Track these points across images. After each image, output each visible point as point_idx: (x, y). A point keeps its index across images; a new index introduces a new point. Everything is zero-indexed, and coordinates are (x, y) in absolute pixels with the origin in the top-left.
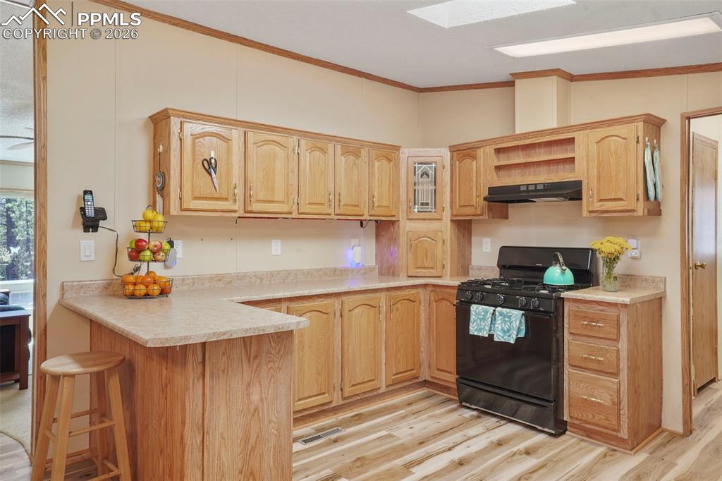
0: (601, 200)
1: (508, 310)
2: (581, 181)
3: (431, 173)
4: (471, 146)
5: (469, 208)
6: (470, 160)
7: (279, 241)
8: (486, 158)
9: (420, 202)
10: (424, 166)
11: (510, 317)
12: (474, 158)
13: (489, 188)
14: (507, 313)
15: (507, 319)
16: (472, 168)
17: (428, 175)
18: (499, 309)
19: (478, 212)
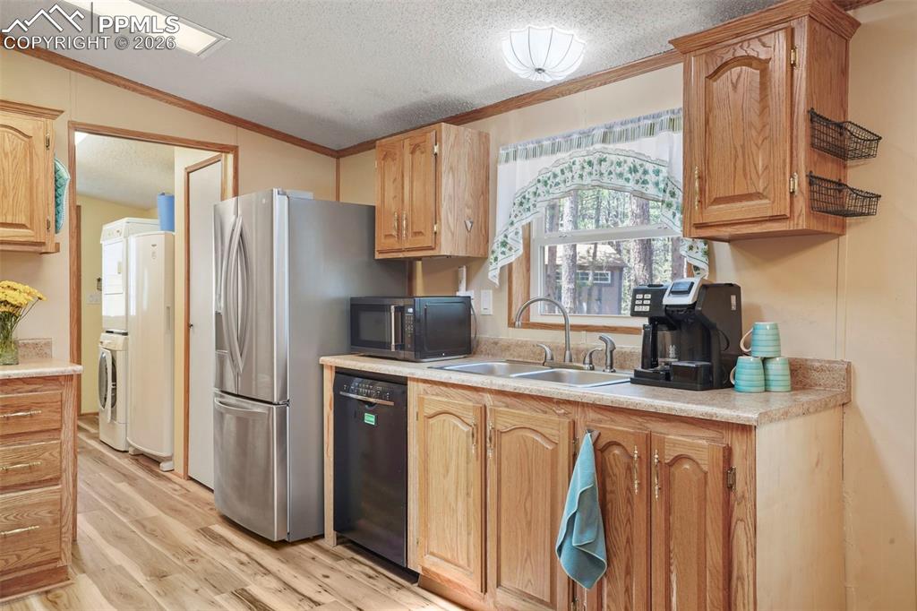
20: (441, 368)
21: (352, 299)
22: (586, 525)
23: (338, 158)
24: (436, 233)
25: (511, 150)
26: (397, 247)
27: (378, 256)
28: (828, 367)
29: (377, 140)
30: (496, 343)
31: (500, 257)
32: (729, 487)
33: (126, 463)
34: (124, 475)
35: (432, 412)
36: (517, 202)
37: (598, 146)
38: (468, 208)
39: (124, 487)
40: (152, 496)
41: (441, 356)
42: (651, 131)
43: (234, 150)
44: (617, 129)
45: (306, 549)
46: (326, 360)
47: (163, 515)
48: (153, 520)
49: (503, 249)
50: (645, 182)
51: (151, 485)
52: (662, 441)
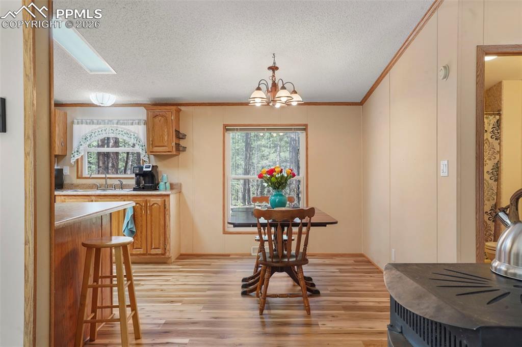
22: (131, 223)
25: (79, 121)
28: (177, 184)
32: (165, 208)
37: (115, 125)
38: (62, 138)
42: (132, 124)
44: (121, 122)
50: (131, 138)
52: (150, 201)
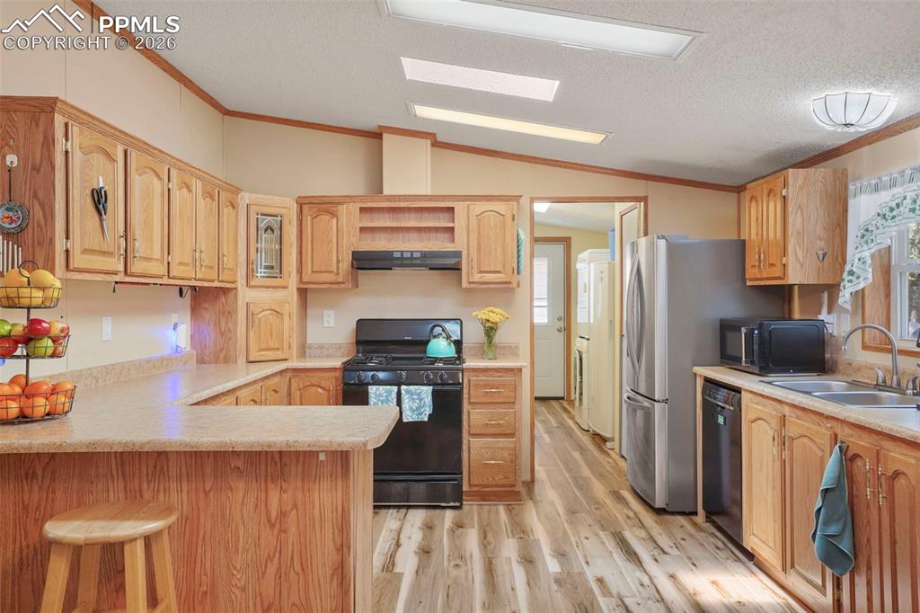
0: (481, 272)
1: (416, 387)
2: (461, 252)
3: (276, 227)
4: (328, 200)
5: (326, 274)
6: (328, 218)
7: (110, 318)
8: (349, 217)
9: (263, 264)
10: (269, 218)
11: (419, 394)
12: (334, 215)
13: (353, 252)
14: (416, 390)
15: (415, 397)
16: (331, 228)
17: (272, 230)
18: (403, 387)
19: (340, 280)
20: (770, 383)
21: (722, 321)
23: (739, 192)
24: (784, 265)
25: (858, 185)
26: (759, 276)
27: (749, 283)
29: (747, 183)
30: (850, 364)
31: (847, 285)
33: (586, 440)
34: (580, 446)
35: (753, 418)
36: (860, 234)
38: (821, 240)
39: (577, 455)
40: (591, 464)
41: (789, 372)
43: (645, 199)
45: (681, 520)
46: (697, 369)
47: (592, 476)
48: (585, 479)
49: (850, 277)
51: (594, 456)
52: (886, 457)
